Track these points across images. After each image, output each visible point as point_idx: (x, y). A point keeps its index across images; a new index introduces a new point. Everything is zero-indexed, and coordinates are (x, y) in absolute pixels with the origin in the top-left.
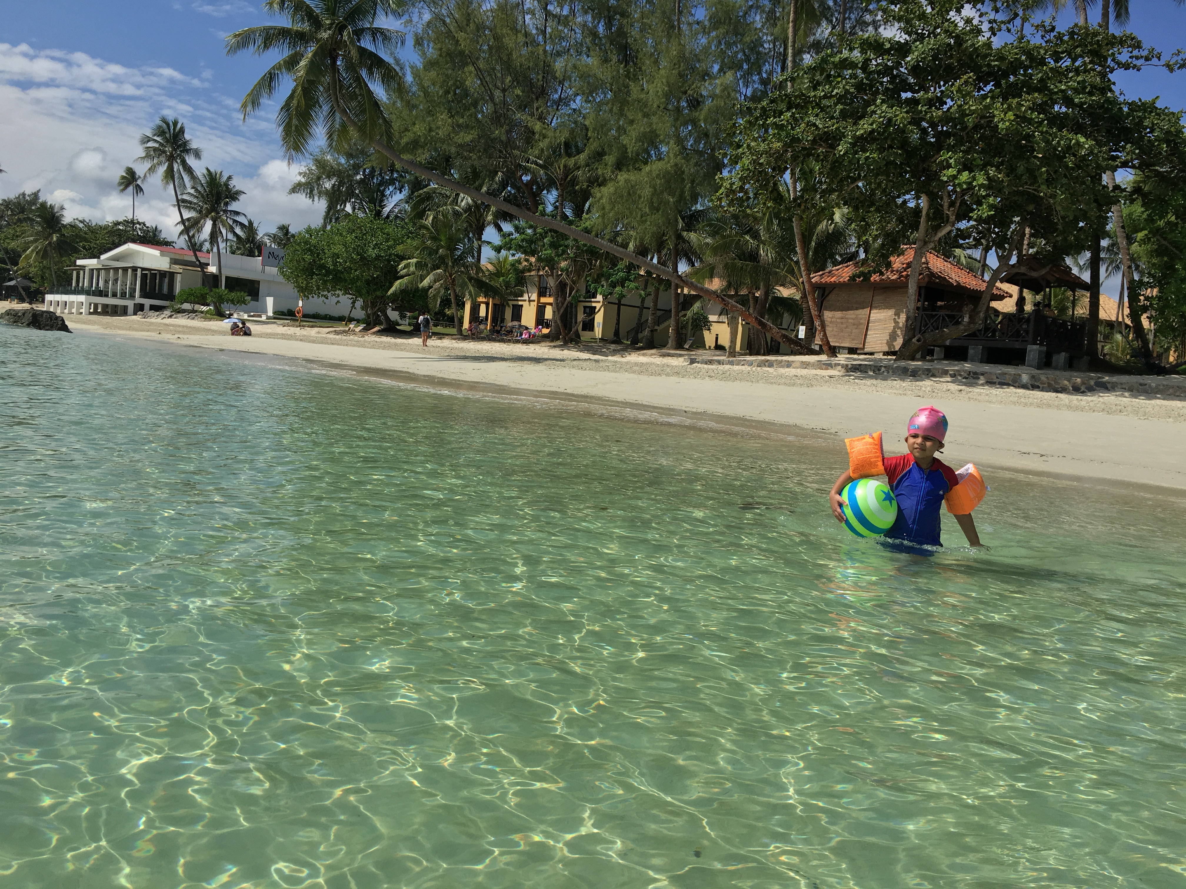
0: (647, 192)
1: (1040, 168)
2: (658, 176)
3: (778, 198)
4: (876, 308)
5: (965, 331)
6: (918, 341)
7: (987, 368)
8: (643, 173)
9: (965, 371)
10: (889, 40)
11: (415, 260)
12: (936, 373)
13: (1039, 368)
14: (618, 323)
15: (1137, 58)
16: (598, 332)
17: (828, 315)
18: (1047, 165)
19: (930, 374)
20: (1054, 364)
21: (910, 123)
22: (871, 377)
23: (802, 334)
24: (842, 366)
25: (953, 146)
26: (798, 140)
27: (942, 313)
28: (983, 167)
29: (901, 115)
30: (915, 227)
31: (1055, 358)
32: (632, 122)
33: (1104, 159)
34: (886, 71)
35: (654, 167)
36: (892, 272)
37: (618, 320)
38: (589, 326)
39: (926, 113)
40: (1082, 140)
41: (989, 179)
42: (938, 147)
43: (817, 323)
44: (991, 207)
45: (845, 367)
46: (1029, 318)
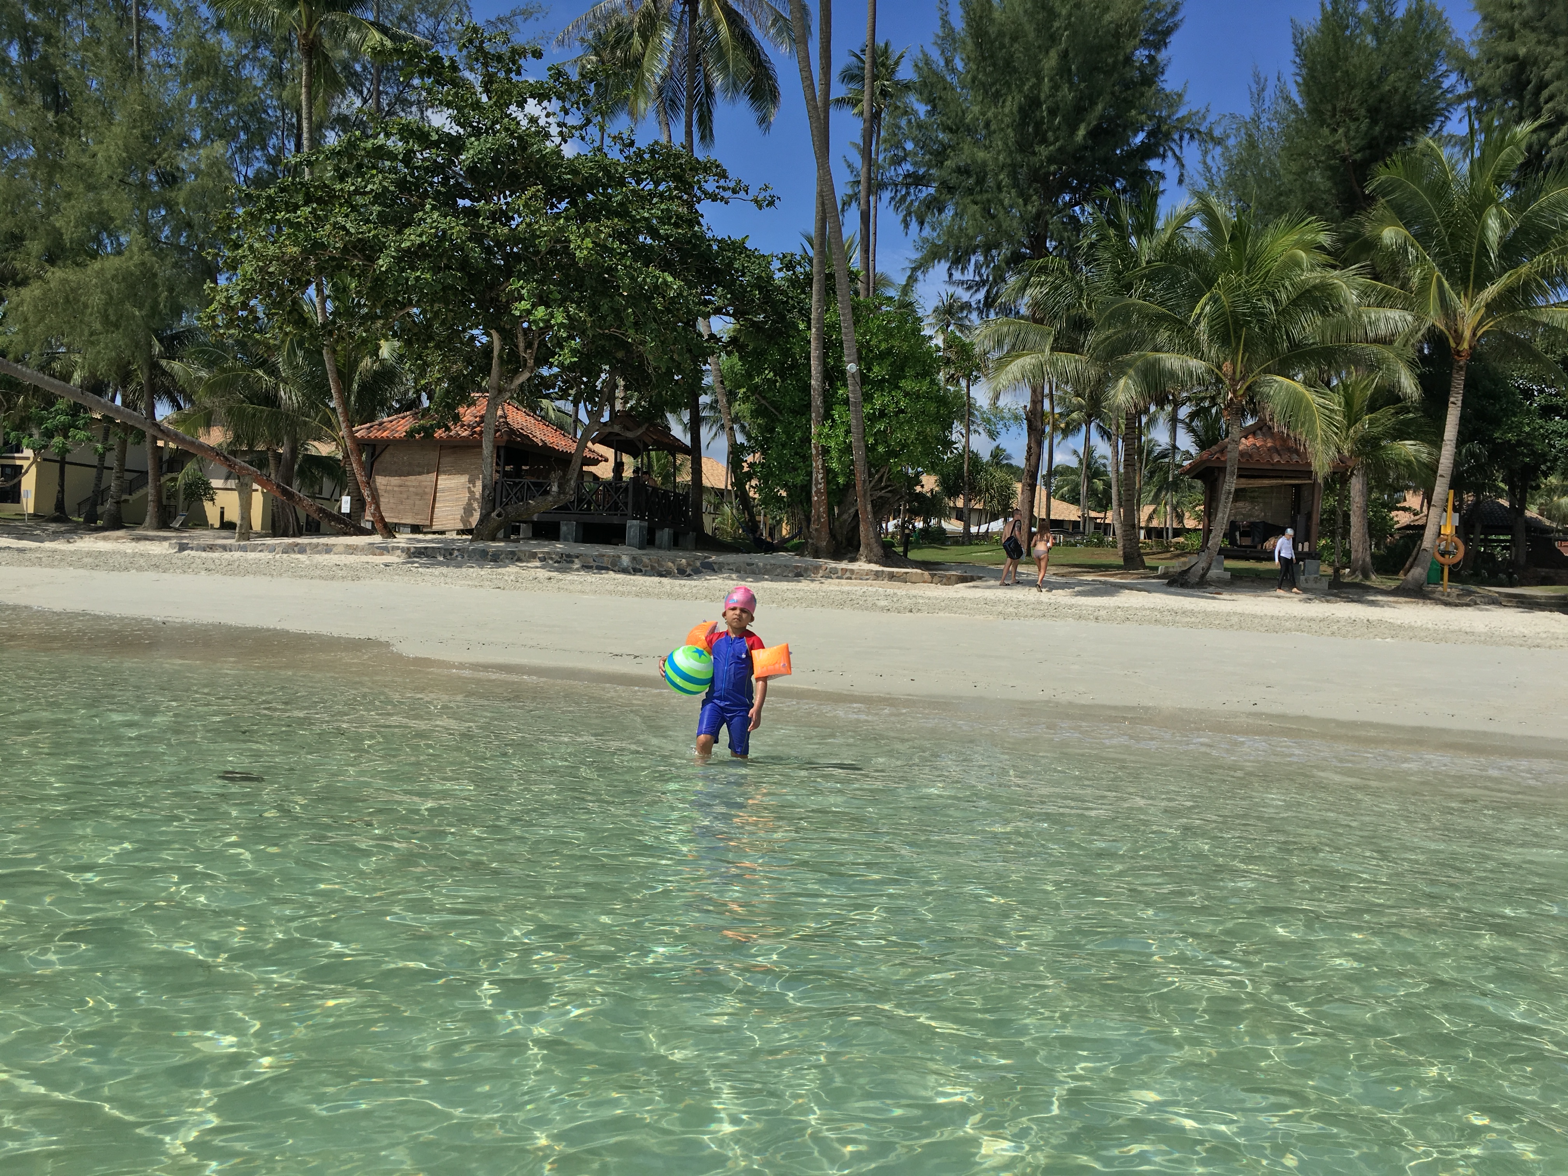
1: (625, 310)
3: (301, 321)
4: (445, 473)
5: (555, 503)
6: (499, 515)
7: (582, 548)
8: (89, 271)
9: (557, 553)
10: (437, 131)
12: (522, 557)
13: (640, 548)
14: (62, 491)
15: (724, 189)
16: (28, 503)
17: (381, 481)
18: (634, 305)
19: (515, 558)
20: (657, 542)
21: (470, 239)
22: (441, 564)
23: (346, 507)
24: (403, 550)
25: (525, 274)
26: (324, 247)
27: (527, 480)
28: (562, 303)
29: (458, 229)
30: (486, 370)
31: (658, 534)
33: (696, 304)
34: (436, 168)
35: (107, 264)
36: (462, 426)
37: (62, 485)
38: (13, 495)
39: (489, 229)
40: (670, 279)
41: (569, 317)
42: (508, 272)
43: (366, 493)
44: (574, 352)
45: (405, 551)
46: (627, 487)
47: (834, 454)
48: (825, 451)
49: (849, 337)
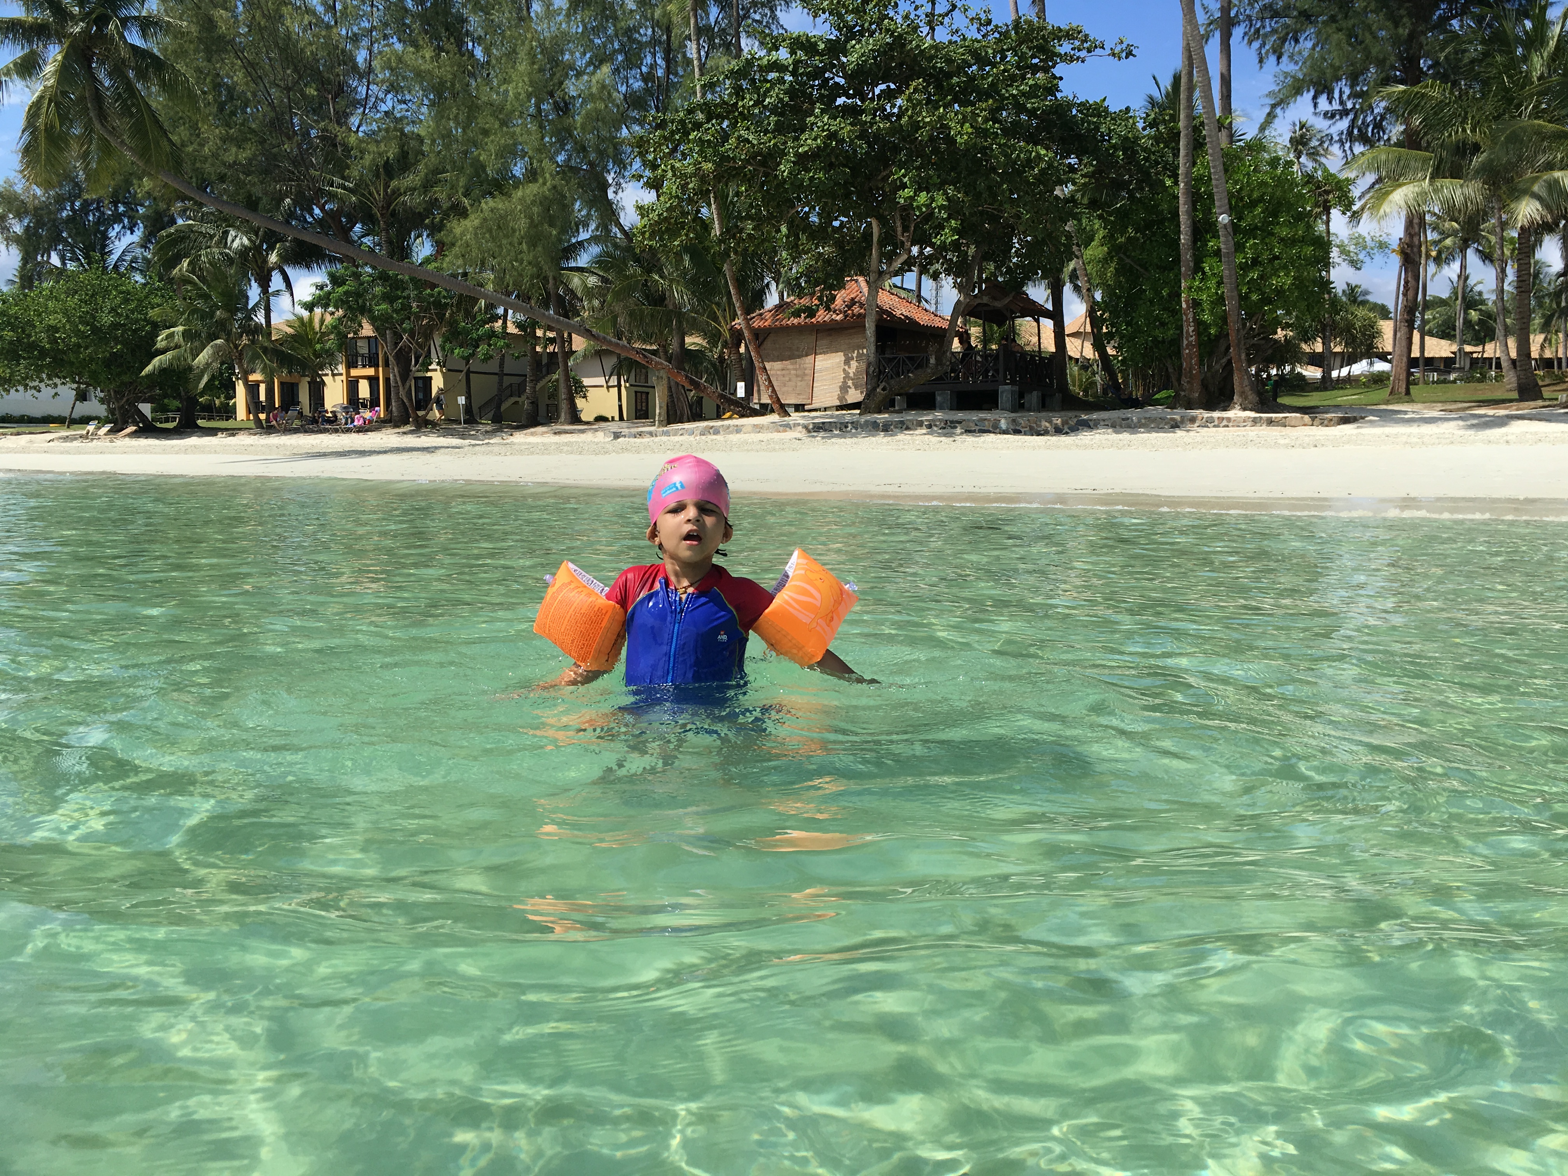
0: (522, 224)
1: (1000, 186)
4: (821, 353)
5: (933, 374)
6: (884, 389)
8: (514, 199)
9: (941, 420)
10: (821, 38)
11: (180, 328)
12: (910, 426)
13: (1013, 411)
14: (469, 397)
15: (1080, 49)
18: (1008, 181)
19: (904, 427)
22: (841, 436)
23: (741, 392)
25: (905, 163)
27: (902, 355)
28: (940, 187)
29: (845, 128)
31: (1028, 397)
32: (486, 133)
33: (1065, 173)
35: (528, 191)
37: (469, 393)
40: (1043, 152)
41: (948, 199)
43: (759, 377)
44: (954, 231)
45: (806, 427)
46: (997, 355)
48: (1196, 304)
49: (1220, 188)
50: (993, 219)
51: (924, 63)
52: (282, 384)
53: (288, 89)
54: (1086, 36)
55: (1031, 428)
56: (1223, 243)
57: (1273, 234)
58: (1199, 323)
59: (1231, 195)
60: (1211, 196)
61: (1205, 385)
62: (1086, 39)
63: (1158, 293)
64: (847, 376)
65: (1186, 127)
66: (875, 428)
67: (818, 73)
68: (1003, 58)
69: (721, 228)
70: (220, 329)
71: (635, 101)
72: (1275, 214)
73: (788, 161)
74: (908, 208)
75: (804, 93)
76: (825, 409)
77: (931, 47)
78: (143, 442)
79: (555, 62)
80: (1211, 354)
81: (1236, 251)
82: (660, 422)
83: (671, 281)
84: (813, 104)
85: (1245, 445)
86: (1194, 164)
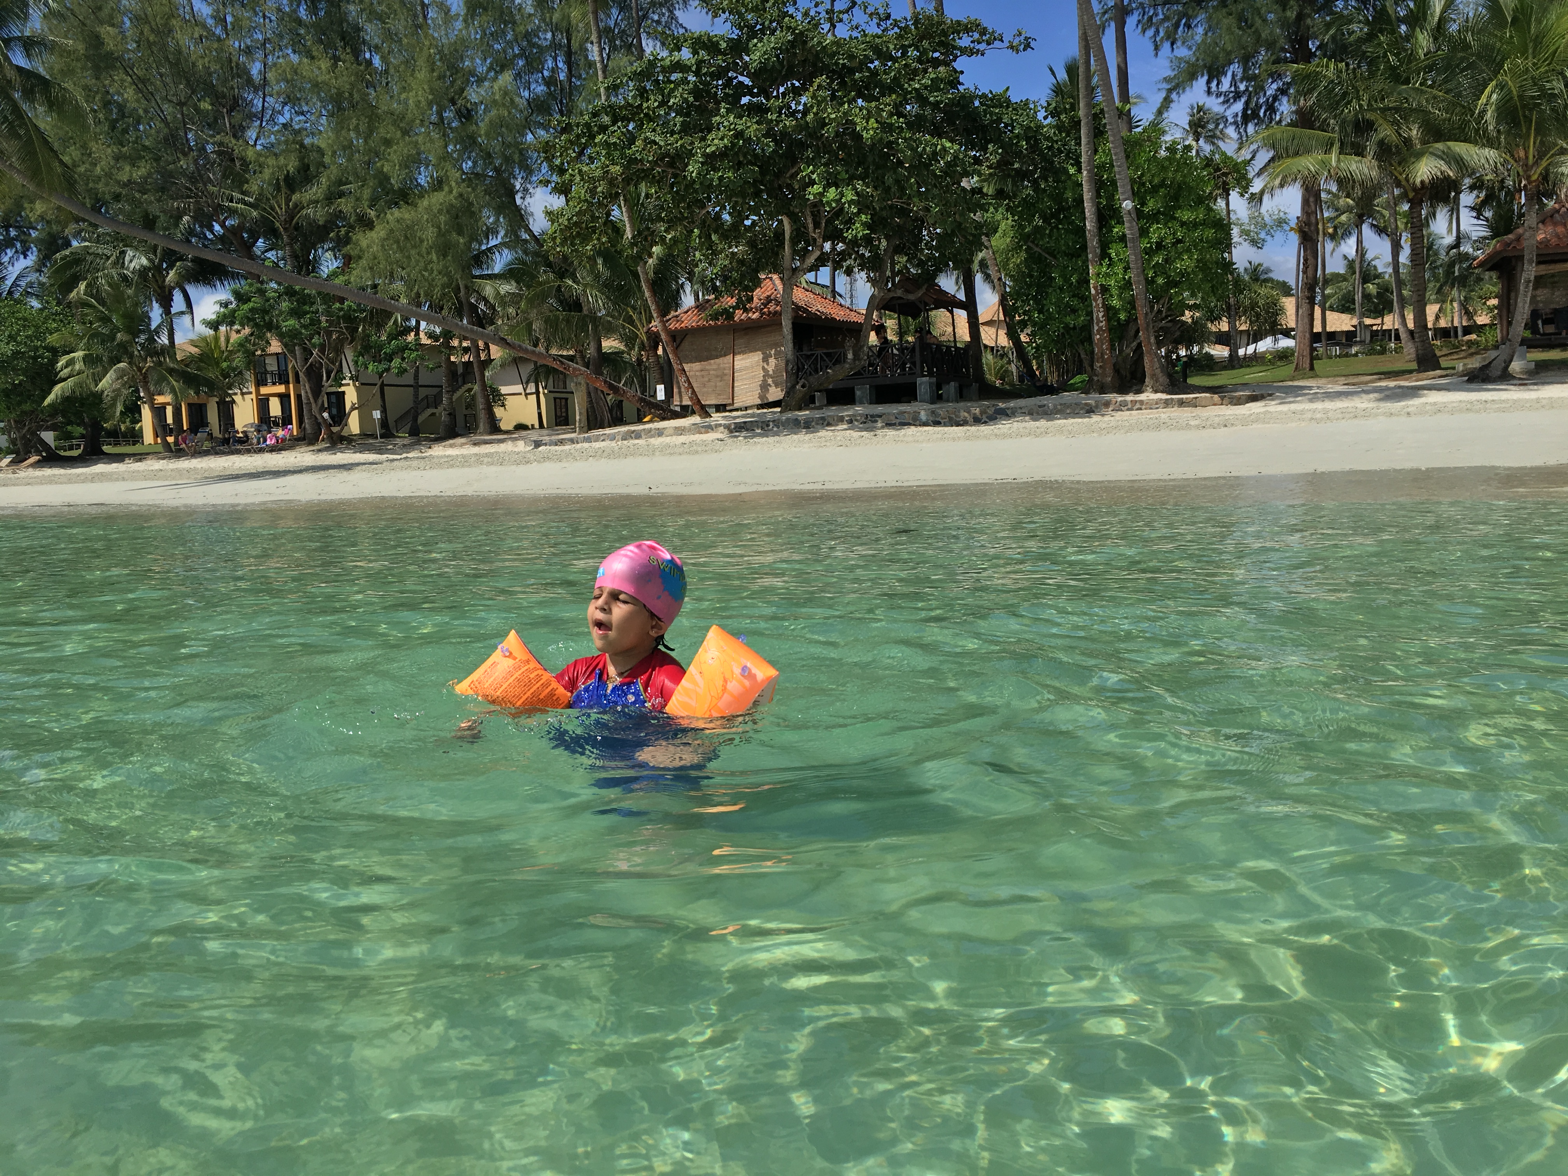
1: (908, 179)
2: (440, 211)
4: (740, 353)
5: (851, 369)
6: (803, 386)
7: (880, 409)
8: (420, 209)
9: (859, 415)
10: (722, 38)
11: (79, 354)
12: (830, 422)
13: (932, 402)
14: (384, 410)
15: (979, 42)
16: (354, 424)
17: (687, 367)
18: (916, 175)
19: (825, 423)
21: (764, 135)
22: (759, 435)
23: (661, 395)
24: (723, 427)
25: (813, 159)
26: (638, 162)
27: (819, 352)
28: (849, 182)
29: (752, 127)
31: (945, 389)
32: (388, 143)
33: (971, 165)
35: (434, 200)
36: (751, 309)
37: (384, 407)
38: (337, 419)
39: (778, 122)
40: (948, 145)
41: (857, 194)
42: (794, 161)
43: (682, 379)
44: (865, 225)
45: (727, 427)
46: (913, 348)
47: (1114, 292)
48: (1105, 289)
49: (1122, 175)
50: (904, 212)
51: (826, 60)
52: (190, 406)
53: (181, 104)
54: (985, 29)
55: (950, 419)
56: (1128, 229)
57: (1175, 219)
58: (1108, 309)
59: (1133, 181)
60: (1114, 183)
61: (1117, 370)
62: (983, 32)
63: (1066, 280)
64: (766, 375)
65: (1087, 116)
66: (796, 426)
67: (721, 73)
68: (904, 54)
69: (633, 231)
70: (122, 352)
71: (539, 106)
72: (1176, 198)
73: (696, 162)
74: (818, 205)
75: (708, 92)
76: (746, 408)
77: (833, 43)
78: (48, 472)
79: (454, 69)
80: (1121, 339)
81: (1141, 236)
82: (581, 428)
83: (585, 286)
84: (718, 103)
85: (1158, 427)
86: (1096, 151)
